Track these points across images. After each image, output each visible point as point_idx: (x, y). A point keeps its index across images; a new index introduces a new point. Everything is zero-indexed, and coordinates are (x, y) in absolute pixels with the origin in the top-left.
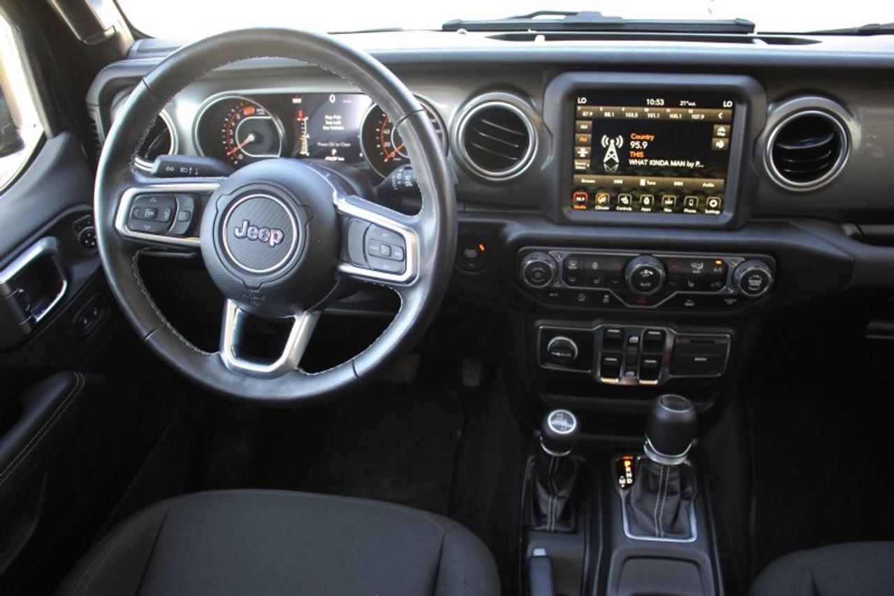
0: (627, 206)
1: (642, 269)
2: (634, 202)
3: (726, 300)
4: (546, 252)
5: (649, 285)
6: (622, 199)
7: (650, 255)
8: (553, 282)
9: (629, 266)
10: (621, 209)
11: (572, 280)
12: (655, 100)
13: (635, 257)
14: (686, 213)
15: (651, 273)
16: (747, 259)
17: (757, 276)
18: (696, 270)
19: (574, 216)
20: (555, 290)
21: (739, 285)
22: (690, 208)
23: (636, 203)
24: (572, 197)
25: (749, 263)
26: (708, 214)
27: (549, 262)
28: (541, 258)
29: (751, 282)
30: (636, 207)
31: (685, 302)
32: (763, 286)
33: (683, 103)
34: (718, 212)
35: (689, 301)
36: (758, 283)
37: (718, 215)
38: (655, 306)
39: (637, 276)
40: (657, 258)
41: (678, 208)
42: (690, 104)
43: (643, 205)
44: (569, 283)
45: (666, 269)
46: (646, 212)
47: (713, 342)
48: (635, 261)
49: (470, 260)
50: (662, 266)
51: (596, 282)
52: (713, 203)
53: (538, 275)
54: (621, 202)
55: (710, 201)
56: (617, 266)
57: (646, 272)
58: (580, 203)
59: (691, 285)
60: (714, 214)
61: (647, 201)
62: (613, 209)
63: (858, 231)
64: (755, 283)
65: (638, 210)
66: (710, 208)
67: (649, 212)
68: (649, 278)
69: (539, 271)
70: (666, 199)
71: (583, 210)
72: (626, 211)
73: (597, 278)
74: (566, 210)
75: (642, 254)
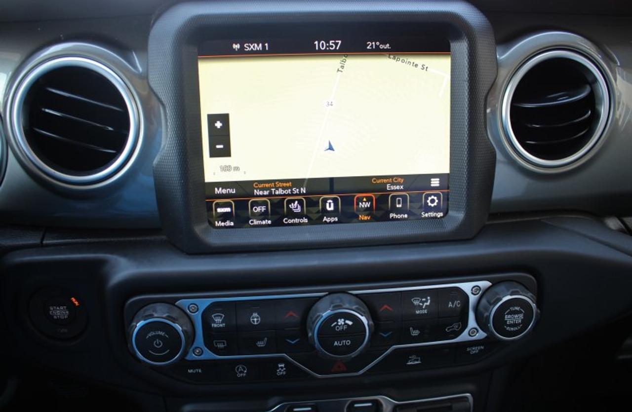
0: (299, 216)
1: (334, 318)
2: (310, 209)
3: (468, 349)
4: (172, 302)
5: (348, 342)
6: (292, 206)
7: (344, 292)
8: (186, 353)
9: (311, 314)
10: (290, 221)
11: (221, 346)
12: (327, 42)
13: (320, 298)
14: (393, 219)
15: (350, 323)
16: (495, 283)
17: (517, 308)
18: (420, 308)
19: (214, 239)
20: (195, 364)
21: (491, 325)
22: (398, 211)
23: (314, 210)
24: (210, 209)
25: (500, 288)
26: (425, 218)
27: (174, 320)
28: (160, 314)
29: (508, 318)
30: (314, 216)
31: (408, 360)
32: (525, 323)
33: (370, 45)
34: (440, 215)
35: (414, 357)
36: (519, 318)
37: (441, 217)
38: (361, 372)
39: (328, 330)
40: (356, 295)
41: (379, 214)
42: (382, 47)
43: (325, 212)
44: (216, 351)
45: (373, 314)
46: (330, 223)
47: (450, 408)
48: (320, 305)
49: (60, 322)
50: (367, 309)
51: (261, 344)
52: (433, 201)
53: (158, 344)
54: (290, 210)
55: (426, 199)
56: (293, 316)
57: (341, 322)
58: (225, 217)
59: (415, 333)
60: (436, 218)
61: (330, 207)
62: (277, 223)
63: (623, 227)
64: (513, 319)
65: (319, 221)
66: (428, 209)
67: (335, 222)
68: (347, 332)
69: (159, 337)
70: (360, 200)
71: (230, 227)
72: (300, 224)
73: (262, 339)
74: (199, 229)
75: (331, 292)
